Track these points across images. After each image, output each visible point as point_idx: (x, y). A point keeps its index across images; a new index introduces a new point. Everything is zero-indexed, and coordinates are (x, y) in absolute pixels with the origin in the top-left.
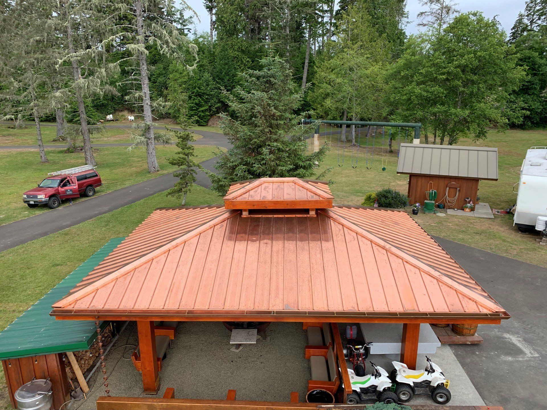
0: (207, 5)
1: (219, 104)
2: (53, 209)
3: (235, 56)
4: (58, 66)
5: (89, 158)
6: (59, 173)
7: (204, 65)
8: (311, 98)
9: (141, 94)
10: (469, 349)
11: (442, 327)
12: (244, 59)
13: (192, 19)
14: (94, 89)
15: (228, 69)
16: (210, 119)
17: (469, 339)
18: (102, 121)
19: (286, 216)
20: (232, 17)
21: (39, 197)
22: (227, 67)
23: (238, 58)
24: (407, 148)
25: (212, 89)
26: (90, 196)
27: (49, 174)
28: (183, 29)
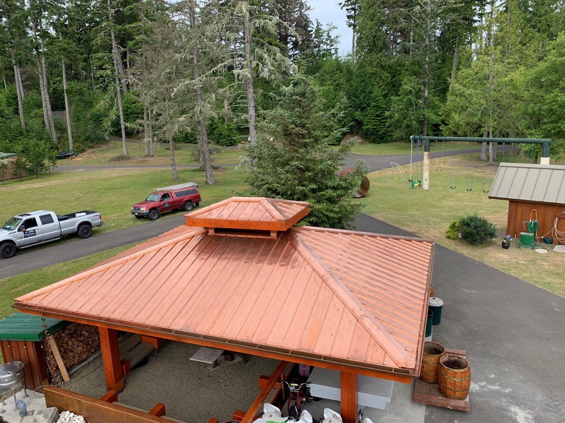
0: (349, 23)
1: (352, 123)
2: (152, 220)
3: (374, 72)
4: (173, 94)
5: (209, 176)
6: (164, 189)
7: (340, 84)
8: (444, 112)
9: (247, 116)
10: (449, 415)
11: (429, 383)
12: (383, 75)
13: (338, 39)
14: (211, 113)
15: (364, 86)
16: (343, 138)
17: (453, 403)
18: (243, 142)
19: (248, 236)
20: (372, 33)
21: (142, 209)
22: (363, 84)
23: (376, 74)
24: (508, 168)
25: (346, 108)
26: (189, 211)
27: (155, 189)
28: (330, 50)
